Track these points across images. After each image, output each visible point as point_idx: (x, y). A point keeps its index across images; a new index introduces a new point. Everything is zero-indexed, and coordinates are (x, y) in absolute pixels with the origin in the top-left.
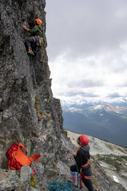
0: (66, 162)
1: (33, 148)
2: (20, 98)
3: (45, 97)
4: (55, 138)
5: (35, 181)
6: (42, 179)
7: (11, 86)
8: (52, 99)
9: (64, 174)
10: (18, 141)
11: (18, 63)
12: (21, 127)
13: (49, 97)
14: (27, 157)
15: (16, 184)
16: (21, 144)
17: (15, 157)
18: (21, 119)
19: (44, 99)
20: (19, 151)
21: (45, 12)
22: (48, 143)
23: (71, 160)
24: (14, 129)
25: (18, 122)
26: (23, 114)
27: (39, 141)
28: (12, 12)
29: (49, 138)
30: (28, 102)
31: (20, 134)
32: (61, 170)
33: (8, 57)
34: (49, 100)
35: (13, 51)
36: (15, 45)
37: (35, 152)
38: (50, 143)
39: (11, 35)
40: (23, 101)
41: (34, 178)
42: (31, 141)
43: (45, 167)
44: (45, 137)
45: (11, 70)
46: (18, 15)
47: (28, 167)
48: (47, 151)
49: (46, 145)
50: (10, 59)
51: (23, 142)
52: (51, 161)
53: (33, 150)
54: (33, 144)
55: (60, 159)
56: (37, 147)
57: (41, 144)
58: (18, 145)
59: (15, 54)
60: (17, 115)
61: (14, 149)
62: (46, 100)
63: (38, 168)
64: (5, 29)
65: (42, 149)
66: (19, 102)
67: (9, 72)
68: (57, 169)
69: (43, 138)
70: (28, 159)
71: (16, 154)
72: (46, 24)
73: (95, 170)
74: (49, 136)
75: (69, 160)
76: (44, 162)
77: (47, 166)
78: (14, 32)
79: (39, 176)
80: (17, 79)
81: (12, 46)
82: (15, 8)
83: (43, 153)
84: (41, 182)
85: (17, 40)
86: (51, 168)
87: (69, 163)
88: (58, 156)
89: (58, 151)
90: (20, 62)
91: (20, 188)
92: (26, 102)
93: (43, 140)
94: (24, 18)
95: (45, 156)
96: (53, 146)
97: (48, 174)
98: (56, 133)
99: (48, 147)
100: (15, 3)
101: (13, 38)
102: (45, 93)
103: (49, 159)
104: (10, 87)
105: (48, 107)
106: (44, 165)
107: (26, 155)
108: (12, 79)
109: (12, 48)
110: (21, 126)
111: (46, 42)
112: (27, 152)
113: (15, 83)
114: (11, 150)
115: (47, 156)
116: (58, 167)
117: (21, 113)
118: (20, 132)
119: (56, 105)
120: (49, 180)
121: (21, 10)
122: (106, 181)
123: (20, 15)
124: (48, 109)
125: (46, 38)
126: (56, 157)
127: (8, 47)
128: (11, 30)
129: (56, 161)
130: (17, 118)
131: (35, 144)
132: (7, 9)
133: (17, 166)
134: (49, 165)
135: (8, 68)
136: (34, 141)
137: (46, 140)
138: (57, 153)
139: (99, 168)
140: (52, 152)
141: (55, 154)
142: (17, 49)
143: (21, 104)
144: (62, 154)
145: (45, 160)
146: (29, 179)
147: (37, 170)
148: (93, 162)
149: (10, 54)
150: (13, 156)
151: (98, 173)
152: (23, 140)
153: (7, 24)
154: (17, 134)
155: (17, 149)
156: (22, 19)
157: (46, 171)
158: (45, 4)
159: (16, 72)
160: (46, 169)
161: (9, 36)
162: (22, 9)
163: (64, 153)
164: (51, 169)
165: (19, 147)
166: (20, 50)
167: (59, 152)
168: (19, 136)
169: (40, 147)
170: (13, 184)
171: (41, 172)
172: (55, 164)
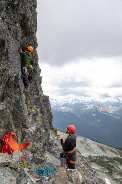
0: (53, 153)
1: (24, 138)
2: (13, 93)
3: (35, 93)
4: (44, 131)
5: (24, 164)
6: (31, 164)
7: (6, 82)
8: (42, 96)
9: (51, 163)
10: (10, 130)
11: (11, 63)
12: (13, 119)
13: (38, 94)
14: (18, 145)
15: (9, 161)
16: (13, 133)
17: (8, 143)
18: (14, 111)
19: (34, 95)
20: (11, 139)
21: (36, 12)
22: (37, 134)
23: (58, 152)
24: (8, 120)
25: (11, 114)
26: (15, 107)
27: (29, 132)
28: (6, 16)
29: (38, 130)
30: (19, 97)
31: (12, 124)
32: (48, 159)
33: (3, 58)
34: (38, 96)
35: (7, 53)
36: (9, 47)
37: (25, 141)
38: (38, 133)
39: (6, 39)
40: (15, 96)
41: (23, 162)
42: (22, 132)
43: (33, 155)
44: (34, 128)
45: (6, 69)
46: (11, 18)
47: (19, 151)
48: (36, 141)
49: (35, 136)
50: (5, 60)
51: (15, 132)
52: (40, 151)
53: (23, 140)
54: (24, 134)
55: (48, 150)
56: (26, 137)
57: (31, 134)
58: (10, 134)
59: (9, 55)
60: (9, 108)
61: (7, 136)
62: (35, 96)
63: (28, 155)
64: (1, 34)
65: (31, 139)
66: (12, 96)
67: (4, 70)
68: (44, 158)
69: (32, 129)
70: (19, 146)
71: (9, 140)
72: (37, 23)
73: (81, 162)
74: (38, 128)
75: (56, 151)
76: (33, 151)
77: (35, 155)
78: (8, 36)
79: (28, 162)
80: (11, 77)
81: (7, 49)
82: (8, 12)
83: (32, 142)
84: (30, 167)
85: (10, 43)
86: (39, 156)
87: (56, 154)
88: (46, 147)
89: (46, 142)
90: (13, 61)
91: (13, 165)
92: (18, 97)
93: (32, 131)
94: (17, 20)
95: (34, 145)
96: (41, 137)
97: (37, 161)
98: (45, 126)
99: (37, 137)
100: (9, 7)
101: (8, 41)
102: (35, 89)
103: (37, 149)
104: (4, 84)
105: (38, 103)
106: (32, 154)
107: (17, 142)
108: (7, 77)
109: (7, 51)
110: (13, 117)
111: (37, 43)
112: (18, 141)
113: (9, 80)
114: (4, 137)
115: (36, 145)
116: (46, 156)
117: (13, 106)
118: (12, 123)
119: (45, 101)
120: (37, 166)
121: (13, 13)
122: (90, 172)
123: (13, 18)
124: (37, 104)
125: (36, 39)
126: (43, 147)
127: (3, 49)
128: (6, 34)
129: (44, 151)
130: (10, 110)
131: (25, 134)
132: (2, 15)
133: (10, 151)
134: (38, 154)
135: (3, 67)
136: (24, 132)
137: (35, 131)
138: (45, 144)
139: (85, 161)
140: (41, 142)
141: (43, 145)
142: (11, 51)
143: (13, 99)
144: (50, 146)
145: (34, 149)
146: (20, 161)
147: (27, 156)
148: (80, 156)
149: (5, 56)
150: (6, 142)
151: (83, 165)
152: (15, 130)
153: (3, 30)
154: (10, 124)
155: (10, 137)
156: (14, 21)
157: (35, 159)
158: (36, 5)
159: (10, 71)
160: (34, 157)
161: (5, 40)
162: (15, 12)
163: (52, 145)
164: (39, 158)
165: (11, 135)
166: (13, 51)
167: (47, 144)
168: (11, 126)
169: (30, 137)
170: (8, 160)
171: (30, 158)
172: (43, 154)
